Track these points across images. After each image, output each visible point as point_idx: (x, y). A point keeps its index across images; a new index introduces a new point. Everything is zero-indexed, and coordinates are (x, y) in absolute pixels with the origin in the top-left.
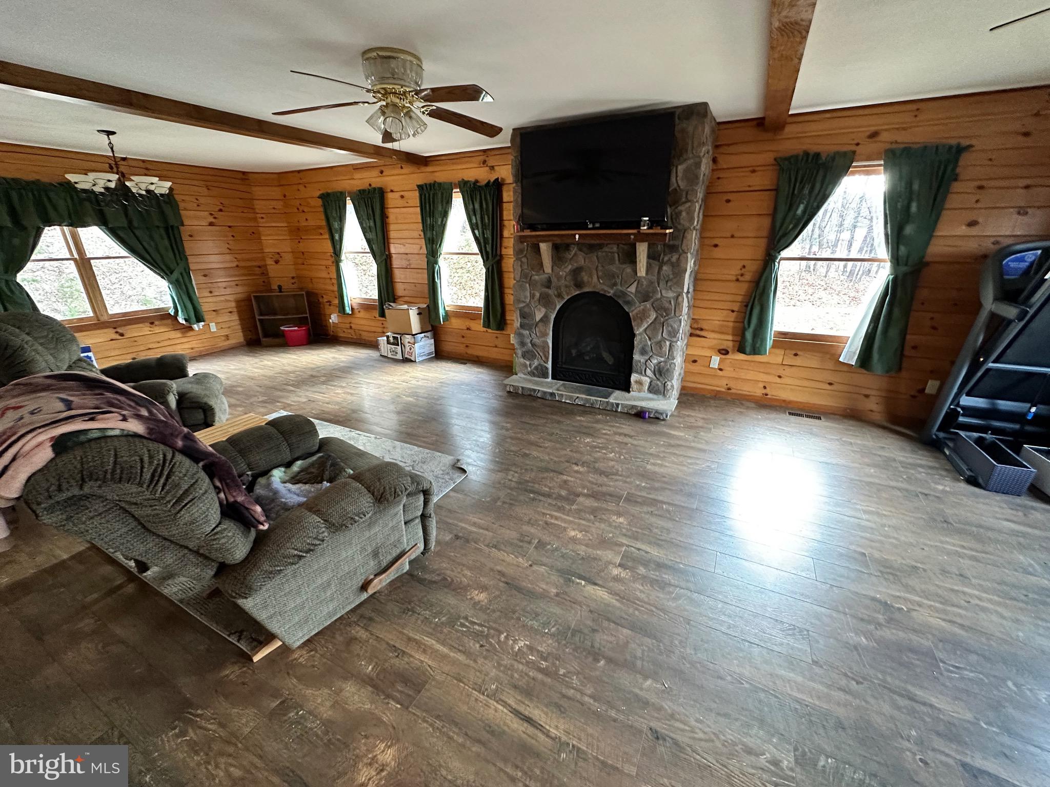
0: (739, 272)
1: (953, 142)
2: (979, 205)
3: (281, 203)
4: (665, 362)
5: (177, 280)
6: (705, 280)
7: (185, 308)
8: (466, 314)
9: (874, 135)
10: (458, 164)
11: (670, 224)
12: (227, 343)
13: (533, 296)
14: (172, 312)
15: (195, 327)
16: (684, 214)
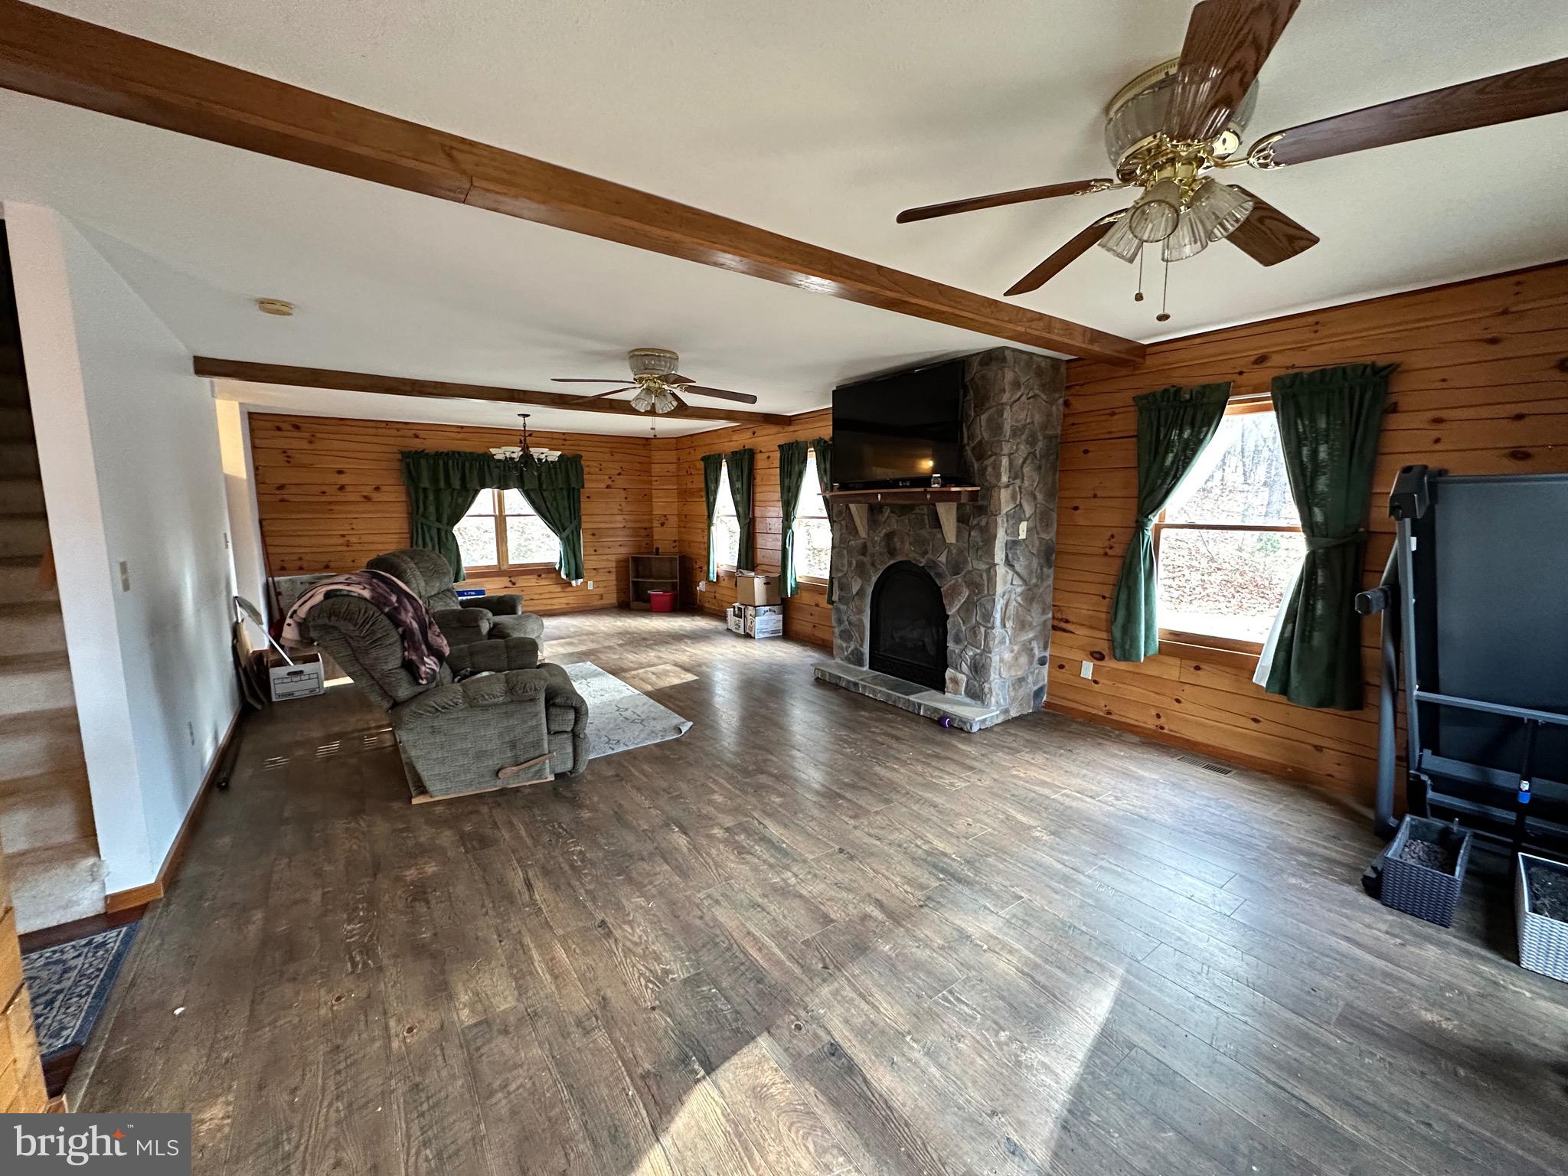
0: (1107, 543)
1: (1368, 360)
2: (1438, 447)
3: (675, 466)
4: (981, 655)
5: (568, 537)
6: (1073, 554)
7: (568, 563)
8: (812, 587)
9: (1261, 360)
10: (819, 421)
11: (977, 481)
12: (599, 603)
13: (850, 564)
14: (557, 567)
15: (574, 583)
16: (990, 469)
